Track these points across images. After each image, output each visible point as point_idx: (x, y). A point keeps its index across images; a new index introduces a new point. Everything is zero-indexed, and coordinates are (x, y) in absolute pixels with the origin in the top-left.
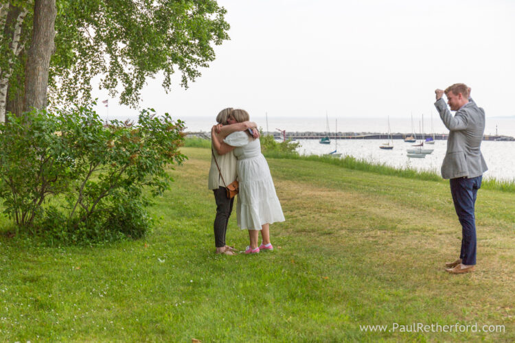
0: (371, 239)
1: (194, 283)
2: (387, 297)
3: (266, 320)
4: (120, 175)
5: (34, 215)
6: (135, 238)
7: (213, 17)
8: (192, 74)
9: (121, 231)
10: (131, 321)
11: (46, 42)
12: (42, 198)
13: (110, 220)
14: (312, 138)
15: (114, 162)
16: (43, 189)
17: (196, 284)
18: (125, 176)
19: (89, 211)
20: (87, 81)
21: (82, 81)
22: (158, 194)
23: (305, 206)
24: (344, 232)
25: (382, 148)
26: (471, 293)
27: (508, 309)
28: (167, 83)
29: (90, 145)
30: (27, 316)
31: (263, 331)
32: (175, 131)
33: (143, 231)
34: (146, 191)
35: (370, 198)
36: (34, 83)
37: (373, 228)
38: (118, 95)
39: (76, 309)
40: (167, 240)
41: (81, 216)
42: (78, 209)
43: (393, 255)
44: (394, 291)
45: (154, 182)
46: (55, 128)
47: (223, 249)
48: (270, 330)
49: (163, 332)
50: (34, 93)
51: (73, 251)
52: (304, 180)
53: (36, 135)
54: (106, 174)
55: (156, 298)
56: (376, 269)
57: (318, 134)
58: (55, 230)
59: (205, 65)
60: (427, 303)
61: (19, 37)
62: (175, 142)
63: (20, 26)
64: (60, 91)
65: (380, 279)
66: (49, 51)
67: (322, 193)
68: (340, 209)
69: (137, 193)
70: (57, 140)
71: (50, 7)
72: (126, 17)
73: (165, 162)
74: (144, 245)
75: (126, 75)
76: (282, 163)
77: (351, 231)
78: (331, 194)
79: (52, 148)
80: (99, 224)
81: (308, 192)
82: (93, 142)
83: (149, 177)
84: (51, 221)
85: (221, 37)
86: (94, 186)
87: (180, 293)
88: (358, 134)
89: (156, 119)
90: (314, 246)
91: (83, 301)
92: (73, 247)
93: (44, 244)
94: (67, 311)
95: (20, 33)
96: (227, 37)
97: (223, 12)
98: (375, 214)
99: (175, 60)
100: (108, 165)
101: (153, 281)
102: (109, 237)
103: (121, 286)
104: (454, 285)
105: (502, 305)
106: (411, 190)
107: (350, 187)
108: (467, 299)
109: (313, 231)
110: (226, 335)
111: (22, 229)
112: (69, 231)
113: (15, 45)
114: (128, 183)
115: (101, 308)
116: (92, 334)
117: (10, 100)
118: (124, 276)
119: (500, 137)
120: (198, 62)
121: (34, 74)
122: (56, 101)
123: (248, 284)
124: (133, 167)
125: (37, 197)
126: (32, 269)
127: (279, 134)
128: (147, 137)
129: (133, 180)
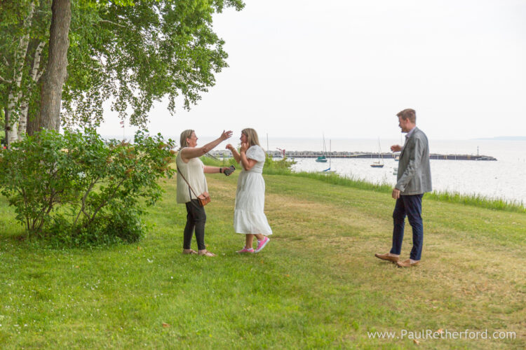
0: (335, 244)
1: (175, 279)
2: (335, 291)
3: (228, 308)
4: (118, 187)
5: (43, 221)
6: (130, 242)
7: (213, 47)
8: (194, 97)
9: (118, 236)
10: (114, 309)
11: (60, 70)
12: (51, 207)
13: (109, 227)
14: (310, 157)
15: (112, 176)
16: (51, 199)
17: (175, 280)
18: (122, 188)
19: (91, 218)
20: (99, 104)
21: (95, 104)
22: (151, 203)
23: (284, 216)
24: (312, 238)
25: (373, 166)
26: (407, 288)
27: (434, 302)
28: (172, 106)
29: (91, 161)
30: (27, 305)
31: (224, 317)
32: (167, 149)
33: (138, 236)
34: (141, 202)
35: (343, 209)
36: (49, 106)
37: (338, 235)
38: (128, 117)
39: (70, 299)
40: (158, 244)
41: (84, 223)
42: (82, 217)
43: (350, 257)
44: (342, 286)
45: (148, 193)
46: (62, 146)
47: (204, 251)
48: (230, 317)
49: (140, 318)
50: (48, 115)
51: (75, 253)
52: (289, 193)
53: (45, 151)
54: (106, 186)
55: (139, 291)
56: (331, 269)
57: (315, 153)
58: (60, 234)
59: (205, 90)
60: (367, 296)
61: (38, 65)
62: (167, 159)
63: (40, 55)
64: (75, 113)
65: (333, 277)
66: (62, 78)
67: (302, 205)
68: (314, 218)
69: (132, 203)
70: (63, 156)
71: (63, 39)
72: (135, 47)
73: (158, 176)
74: (137, 248)
75: (135, 99)
76: (274, 178)
77: (319, 237)
78: (309, 206)
79: (59, 163)
80: (98, 230)
81: (290, 204)
82: (95, 158)
83: (143, 189)
84: (57, 226)
85: (220, 65)
86: (96, 196)
87: (161, 287)
88: (352, 154)
89: (150, 138)
90: (283, 249)
91: (77, 293)
92: (75, 250)
93: (50, 246)
94: (62, 301)
95: (39, 61)
96: (226, 65)
97: (222, 42)
98: (344, 223)
99: (179, 85)
100: (107, 178)
101: (140, 278)
102: (107, 241)
103: (111, 281)
104: (395, 282)
105: (431, 298)
106: (381, 202)
107: (328, 200)
108: (403, 293)
109: (286, 237)
110: (192, 320)
111: (32, 233)
112: (73, 236)
113: (35, 72)
114: (125, 194)
115: (91, 299)
116: (81, 320)
117: (31, 120)
118: (116, 273)
119: (481, 157)
120: (199, 87)
121: (48, 98)
122: (71, 121)
123: (220, 280)
124: (130, 180)
125: (46, 206)
126: (37, 267)
127: (280, 153)
128: (142, 154)
129: (129, 191)
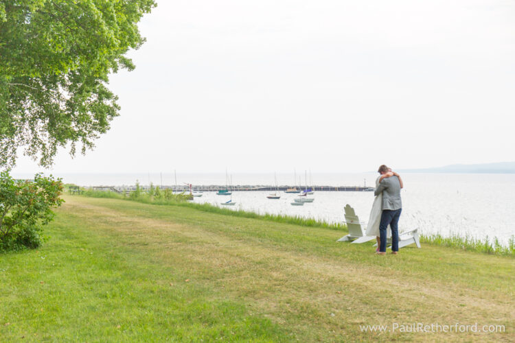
4: (24, 212)
6: (32, 248)
7: (108, 103)
8: (90, 145)
9: (24, 245)
13: (18, 239)
18: (27, 213)
20: (14, 151)
25: (270, 198)
28: (73, 151)
33: (37, 246)
34: (39, 221)
38: (39, 161)
45: (44, 216)
54: (16, 211)
55: (32, 271)
62: (58, 193)
73: (51, 205)
74: (36, 252)
80: (10, 241)
86: (9, 219)
87: (45, 269)
88: (253, 187)
97: (116, 98)
100: (16, 206)
102: (16, 248)
114: (28, 216)
119: (367, 188)
127: (188, 187)
128: (40, 189)
129: (31, 214)
